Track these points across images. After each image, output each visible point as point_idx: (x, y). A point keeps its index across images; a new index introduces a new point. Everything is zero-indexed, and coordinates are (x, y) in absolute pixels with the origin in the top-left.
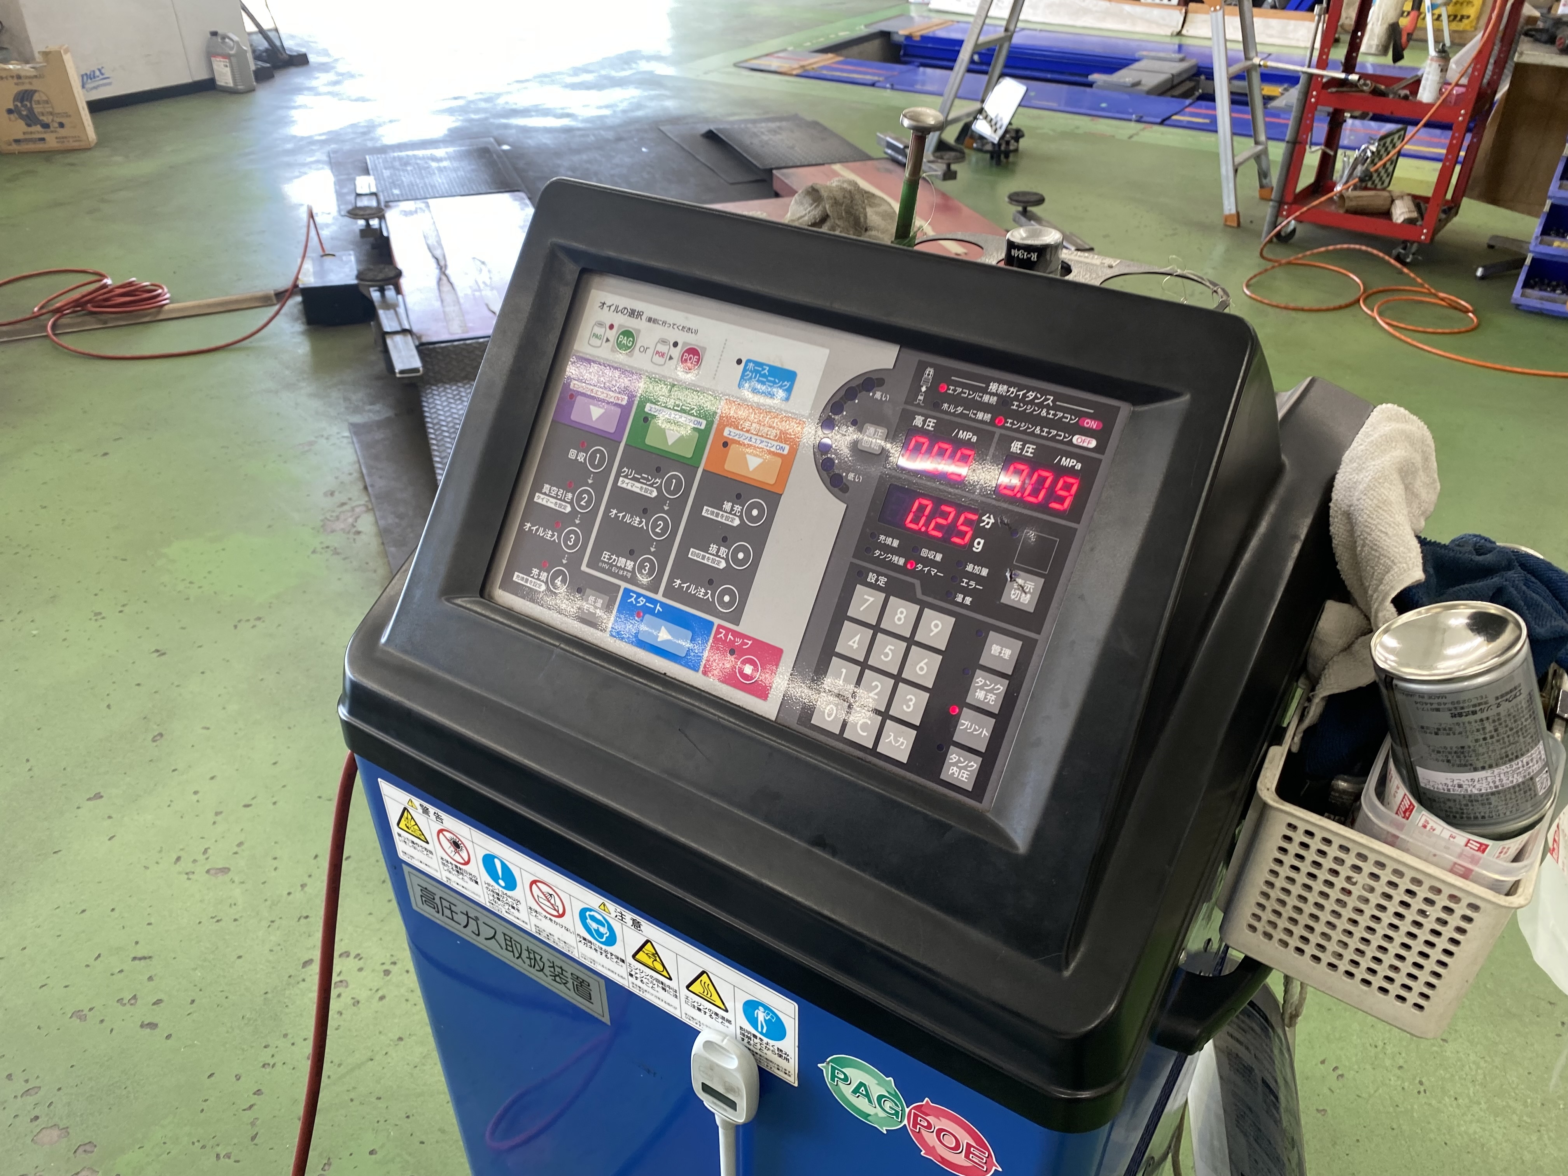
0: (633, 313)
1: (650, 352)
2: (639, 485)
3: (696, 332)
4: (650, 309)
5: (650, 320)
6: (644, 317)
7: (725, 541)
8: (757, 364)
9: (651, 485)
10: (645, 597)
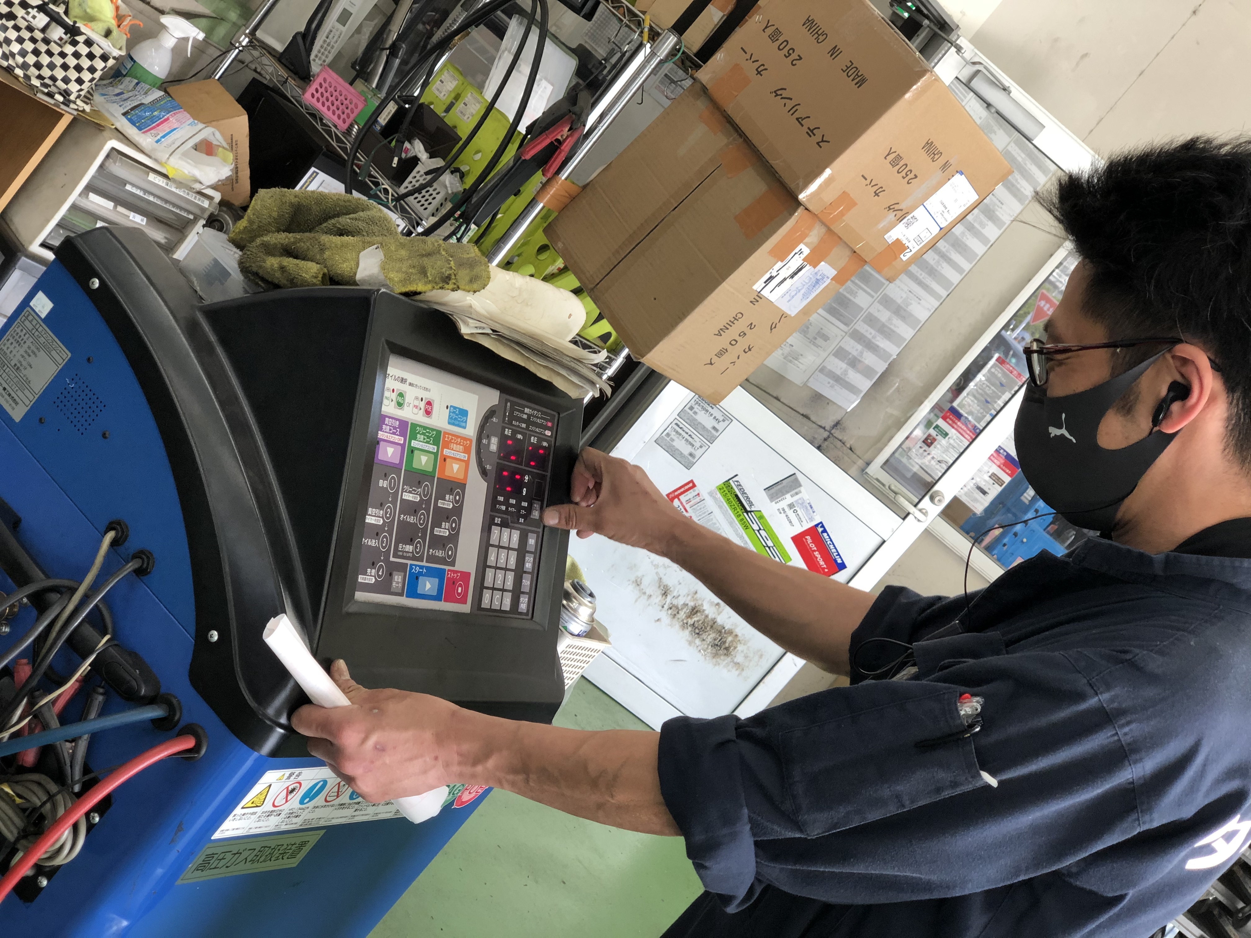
0: (403, 381)
1: (411, 406)
2: (411, 495)
3: (430, 391)
4: (411, 377)
5: (410, 384)
6: (407, 383)
7: (447, 519)
8: (455, 408)
9: (416, 494)
10: (419, 566)
